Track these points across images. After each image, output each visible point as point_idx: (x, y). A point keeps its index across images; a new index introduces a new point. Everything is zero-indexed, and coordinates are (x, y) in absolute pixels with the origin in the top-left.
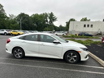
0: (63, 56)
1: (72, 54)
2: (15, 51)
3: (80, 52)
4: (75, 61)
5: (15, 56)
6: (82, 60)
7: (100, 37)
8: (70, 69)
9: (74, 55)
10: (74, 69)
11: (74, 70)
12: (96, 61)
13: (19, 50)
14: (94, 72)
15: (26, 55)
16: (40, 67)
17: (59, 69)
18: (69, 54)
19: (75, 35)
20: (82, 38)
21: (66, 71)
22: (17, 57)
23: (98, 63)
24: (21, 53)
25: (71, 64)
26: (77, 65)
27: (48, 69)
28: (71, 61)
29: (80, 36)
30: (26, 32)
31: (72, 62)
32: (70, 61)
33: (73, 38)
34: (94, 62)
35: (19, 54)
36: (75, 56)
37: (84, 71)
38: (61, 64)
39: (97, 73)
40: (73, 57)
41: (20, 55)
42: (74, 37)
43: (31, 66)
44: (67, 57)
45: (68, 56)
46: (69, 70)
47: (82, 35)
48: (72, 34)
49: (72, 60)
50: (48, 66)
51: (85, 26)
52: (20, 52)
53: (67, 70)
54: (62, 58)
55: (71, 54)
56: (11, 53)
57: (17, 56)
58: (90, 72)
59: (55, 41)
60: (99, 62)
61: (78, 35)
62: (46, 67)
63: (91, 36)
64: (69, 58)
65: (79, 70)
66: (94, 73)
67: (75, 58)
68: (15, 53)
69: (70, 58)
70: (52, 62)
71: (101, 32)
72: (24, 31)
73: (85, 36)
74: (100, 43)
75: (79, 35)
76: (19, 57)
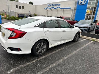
22: (40, 54)
24: (45, 47)
31: (77, 40)
36: (78, 36)
44: (75, 38)
51: (17, 7)
54: (73, 40)
71: (31, 14)
76: (43, 52)
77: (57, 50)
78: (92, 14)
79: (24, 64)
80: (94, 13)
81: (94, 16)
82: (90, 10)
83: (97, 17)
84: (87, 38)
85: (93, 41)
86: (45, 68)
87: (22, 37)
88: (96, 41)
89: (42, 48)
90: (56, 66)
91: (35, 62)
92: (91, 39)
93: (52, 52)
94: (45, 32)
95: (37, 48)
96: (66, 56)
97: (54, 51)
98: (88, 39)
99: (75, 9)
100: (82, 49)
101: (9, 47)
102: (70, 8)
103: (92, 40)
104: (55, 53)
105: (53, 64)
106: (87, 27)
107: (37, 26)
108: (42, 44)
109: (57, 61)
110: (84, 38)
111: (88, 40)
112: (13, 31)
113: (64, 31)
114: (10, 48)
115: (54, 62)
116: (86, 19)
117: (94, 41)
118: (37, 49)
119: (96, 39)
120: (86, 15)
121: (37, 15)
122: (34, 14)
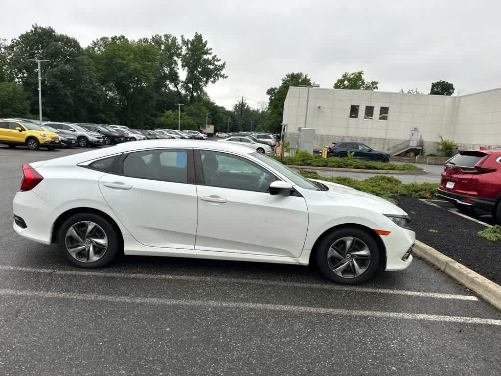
0: (309, 252)
1: (349, 243)
2: (72, 231)
3: (386, 233)
4: (360, 271)
5: (73, 253)
6: (390, 266)
7: (419, 166)
8: (348, 308)
9: (357, 246)
10: (363, 309)
11: (367, 313)
12: (439, 269)
13: (91, 226)
14: (448, 319)
15: (130, 248)
16: (212, 303)
17: (303, 309)
18: (337, 245)
19: (312, 153)
20: (347, 166)
21: (337, 316)
22: (84, 260)
23: (450, 277)
24: (102, 241)
25: (346, 288)
26: (369, 290)
27: (251, 310)
28: (345, 271)
29: (338, 159)
30: (68, 128)
31: (350, 276)
32: (338, 271)
33: (308, 169)
34: (433, 276)
35: (94, 247)
36: (363, 252)
37: (408, 316)
38: (303, 289)
39: (461, 320)
40: (353, 256)
41: (98, 249)
42: (309, 164)
43: (169, 302)
44: (329, 256)
45: (332, 252)
46: (345, 312)
47: (343, 154)
48: (303, 149)
49: (350, 270)
50: (247, 300)
51: (354, 111)
52: (96, 233)
53: (336, 311)
54: (305, 261)
55: (344, 243)
56: (45, 238)
57: (84, 254)
58: (432, 318)
59: (275, 184)
60: (454, 275)
61: (325, 155)
62: (242, 305)
63: (382, 158)
64: (336, 261)
65: (385, 310)
66: (450, 322)
67: (362, 261)
68: (71, 238)
69: (340, 260)
70: (261, 282)
71: (421, 143)
72: (61, 127)
73: (358, 161)
74: (432, 193)
75: (331, 153)
89: (92, 242)
95: (68, 234)
98: (492, 300)
107: (87, 164)
110: (474, 288)
111: (492, 306)
113: (209, 199)
121: (459, 145)
122: (439, 141)
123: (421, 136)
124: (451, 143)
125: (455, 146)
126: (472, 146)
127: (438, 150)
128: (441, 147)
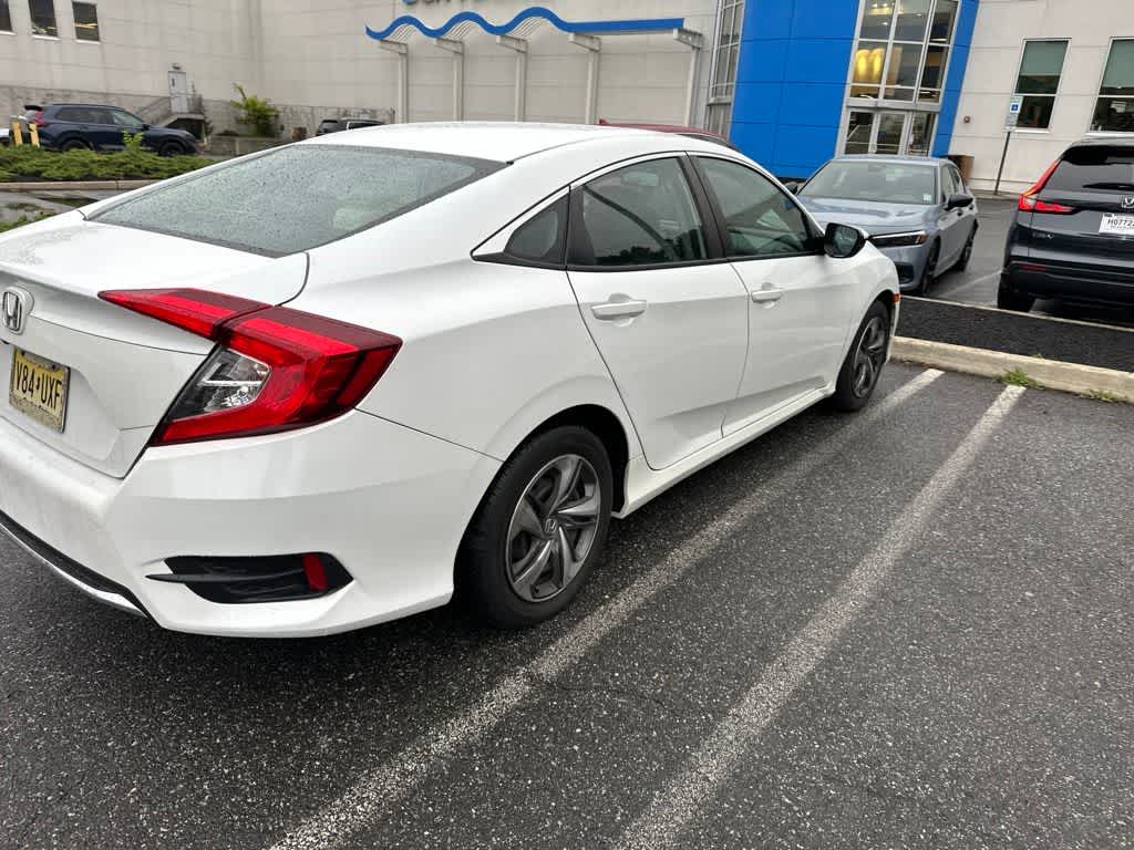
4: (873, 377)
5: (525, 586)
13: (569, 468)
24: (589, 506)
36: (880, 342)
40: (869, 353)
47: (76, 140)
49: (866, 380)
55: (870, 331)
63: (179, 145)
71: (198, 104)
76: (572, 570)
77: (711, 530)
78: (917, 88)
79: (395, 748)
80: (931, 77)
81: (930, 116)
82: (891, 40)
83: (967, 120)
84: (946, 364)
85: (1018, 383)
86: (674, 765)
87: (352, 405)
88: (1045, 389)
89: (562, 520)
90: (785, 717)
91: (527, 709)
92: (987, 370)
93: (659, 555)
94: (594, 324)
96: (833, 590)
97: (678, 541)
98: (961, 366)
99: (724, 38)
100: (961, 484)
101: (170, 562)
102: (676, 24)
103: (1001, 372)
104: (701, 566)
105: (737, 698)
106: (910, 241)
107: (498, 245)
108: (566, 475)
109: (765, 655)
110: (919, 358)
111: (964, 374)
112: (222, 336)
113: (759, 294)
114: (184, 569)
115: (744, 679)
116: (849, 150)
117: (1031, 386)
118: (516, 541)
119: (1048, 362)
120: (851, 103)
121: (279, 109)
122: (238, 98)
123: (193, 87)
124: (265, 103)
125: (273, 110)
126: (309, 111)
127: (239, 121)
128: (243, 114)
